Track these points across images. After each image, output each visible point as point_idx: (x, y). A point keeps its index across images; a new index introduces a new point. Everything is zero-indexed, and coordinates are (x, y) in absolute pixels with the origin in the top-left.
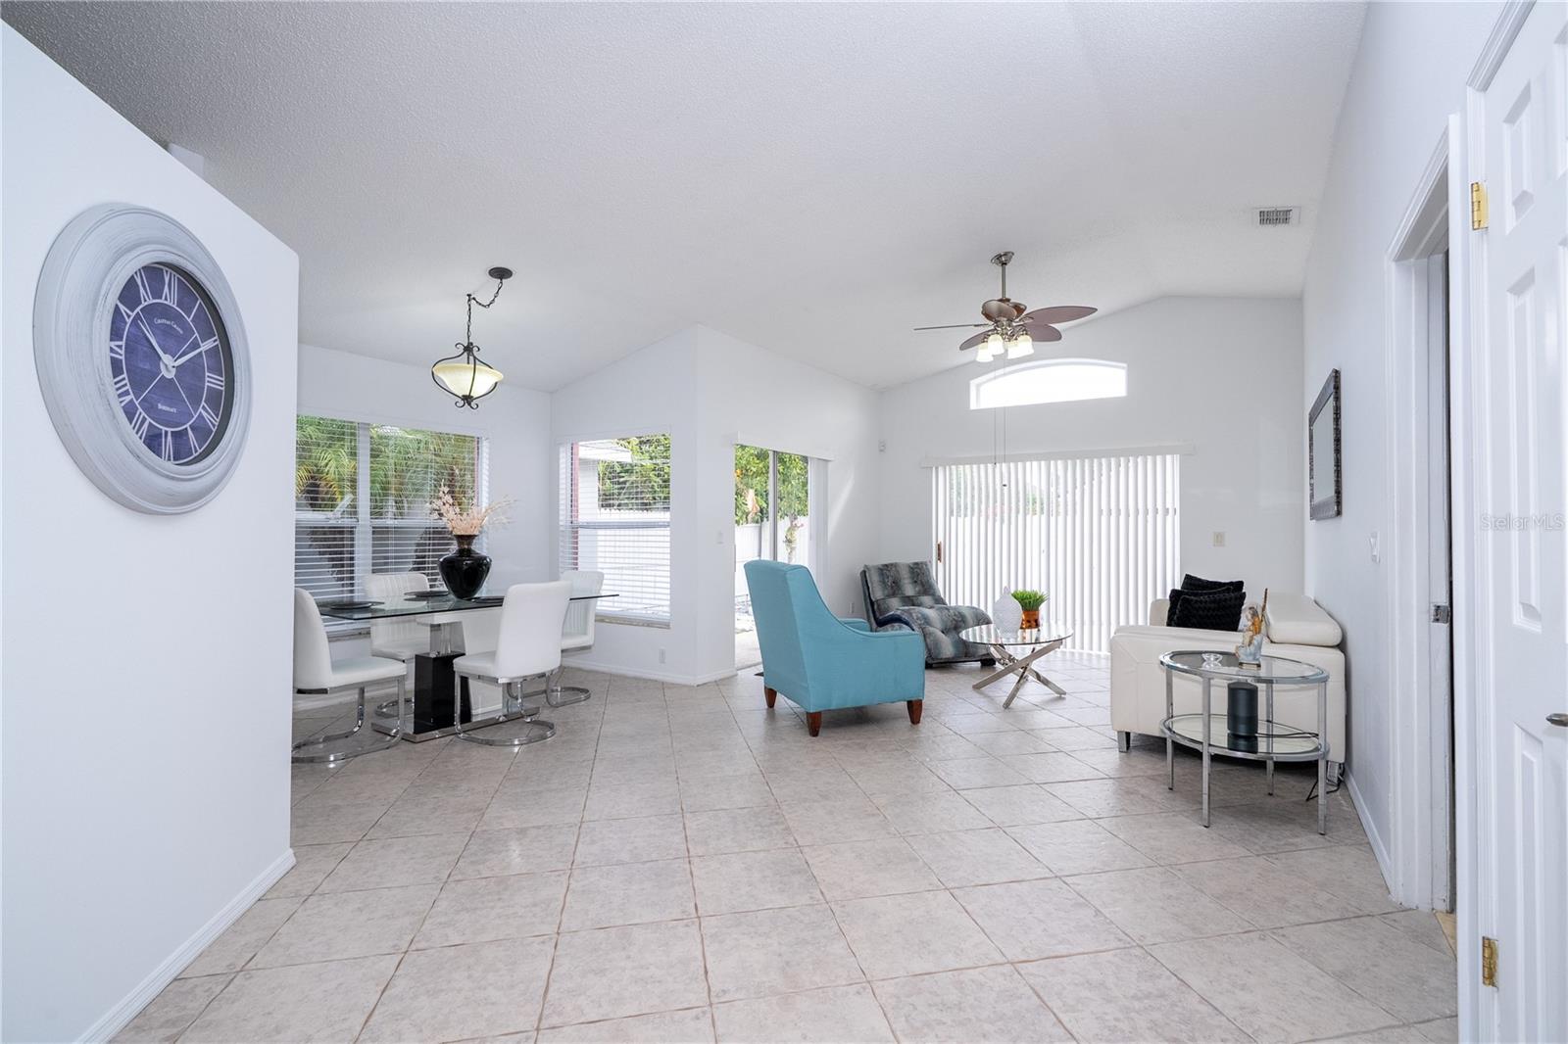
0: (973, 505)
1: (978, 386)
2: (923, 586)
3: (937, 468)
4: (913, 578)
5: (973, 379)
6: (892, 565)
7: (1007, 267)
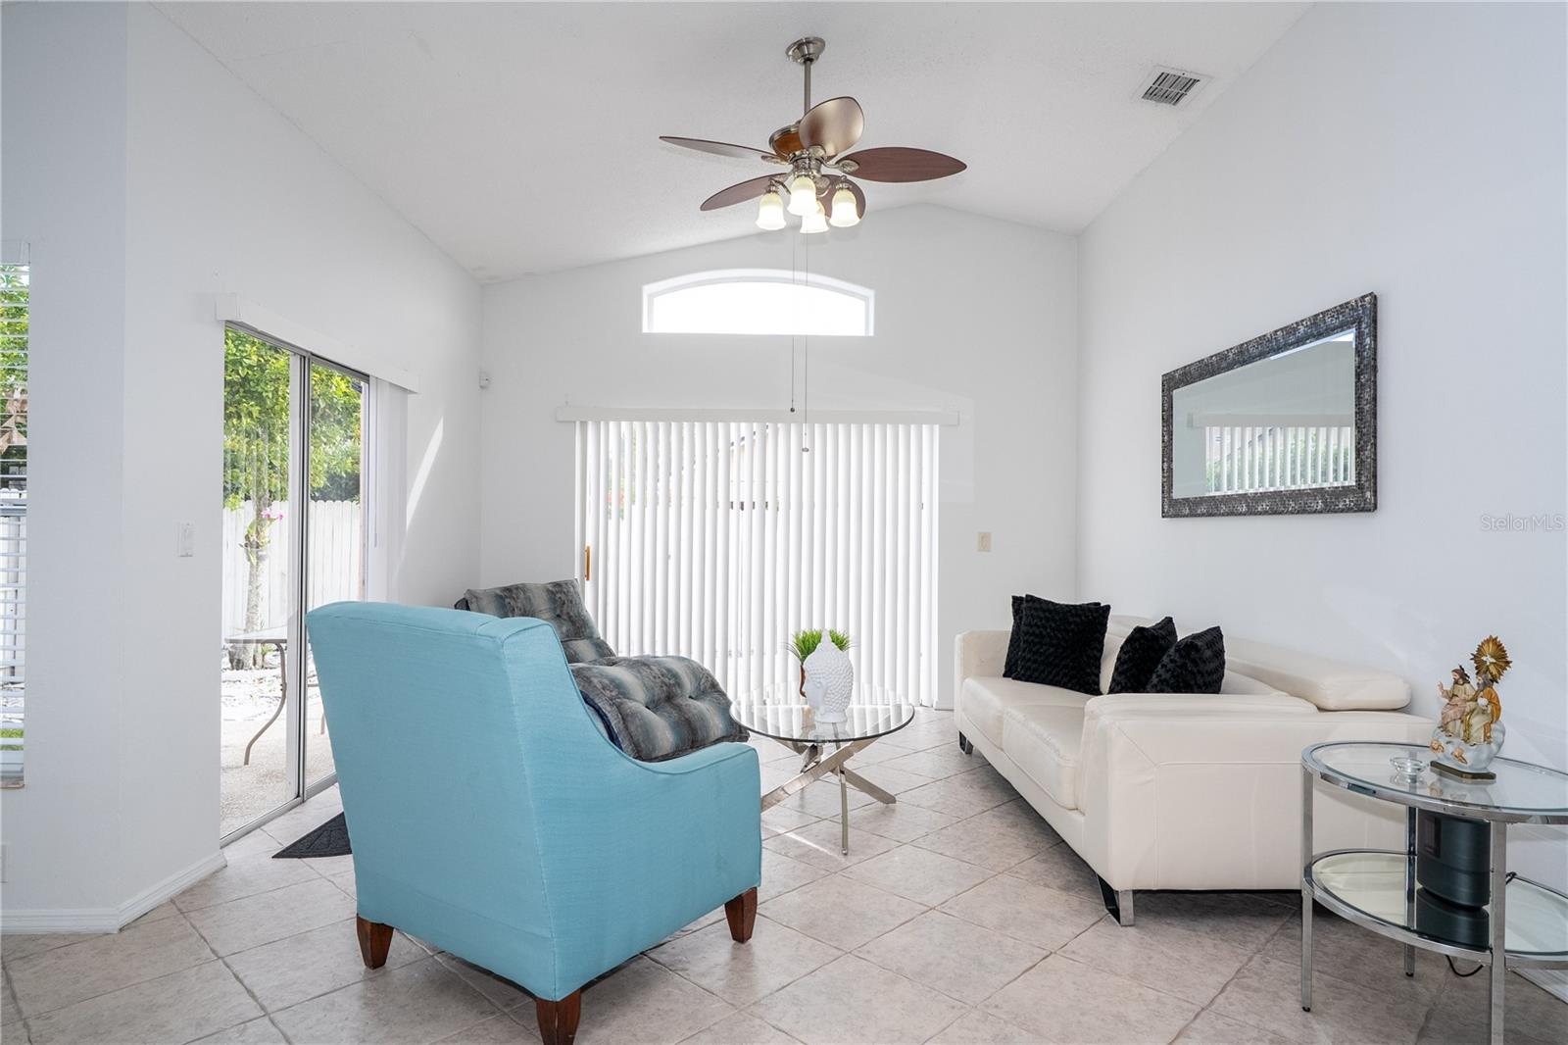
0: (632, 488)
1: (652, 296)
2: (573, 622)
3: (584, 424)
4: (555, 609)
5: (648, 283)
6: (517, 588)
7: (814, 67)
